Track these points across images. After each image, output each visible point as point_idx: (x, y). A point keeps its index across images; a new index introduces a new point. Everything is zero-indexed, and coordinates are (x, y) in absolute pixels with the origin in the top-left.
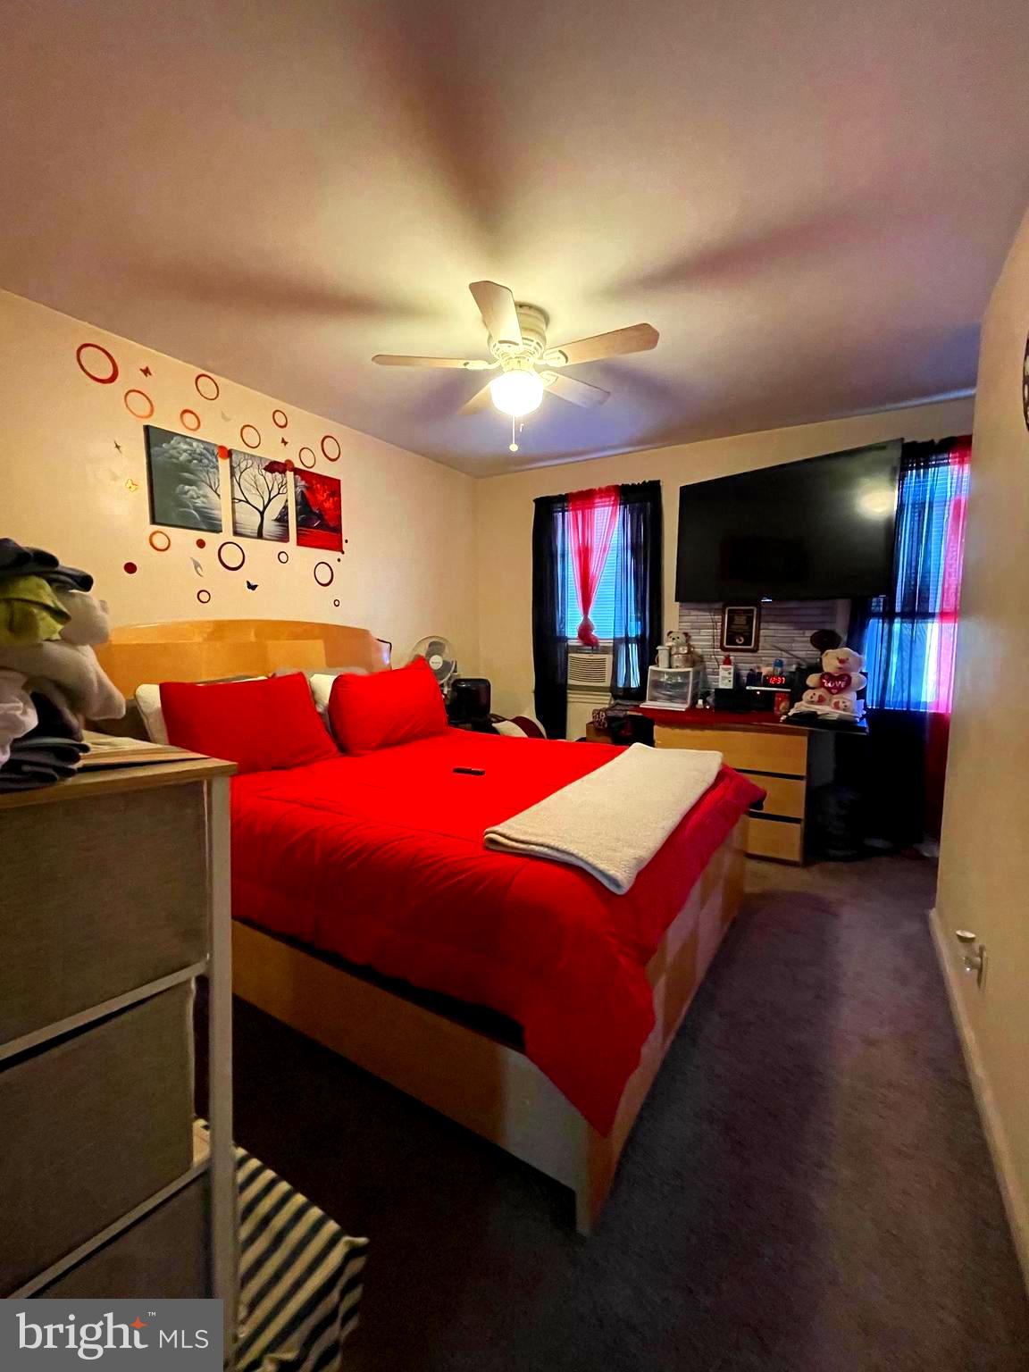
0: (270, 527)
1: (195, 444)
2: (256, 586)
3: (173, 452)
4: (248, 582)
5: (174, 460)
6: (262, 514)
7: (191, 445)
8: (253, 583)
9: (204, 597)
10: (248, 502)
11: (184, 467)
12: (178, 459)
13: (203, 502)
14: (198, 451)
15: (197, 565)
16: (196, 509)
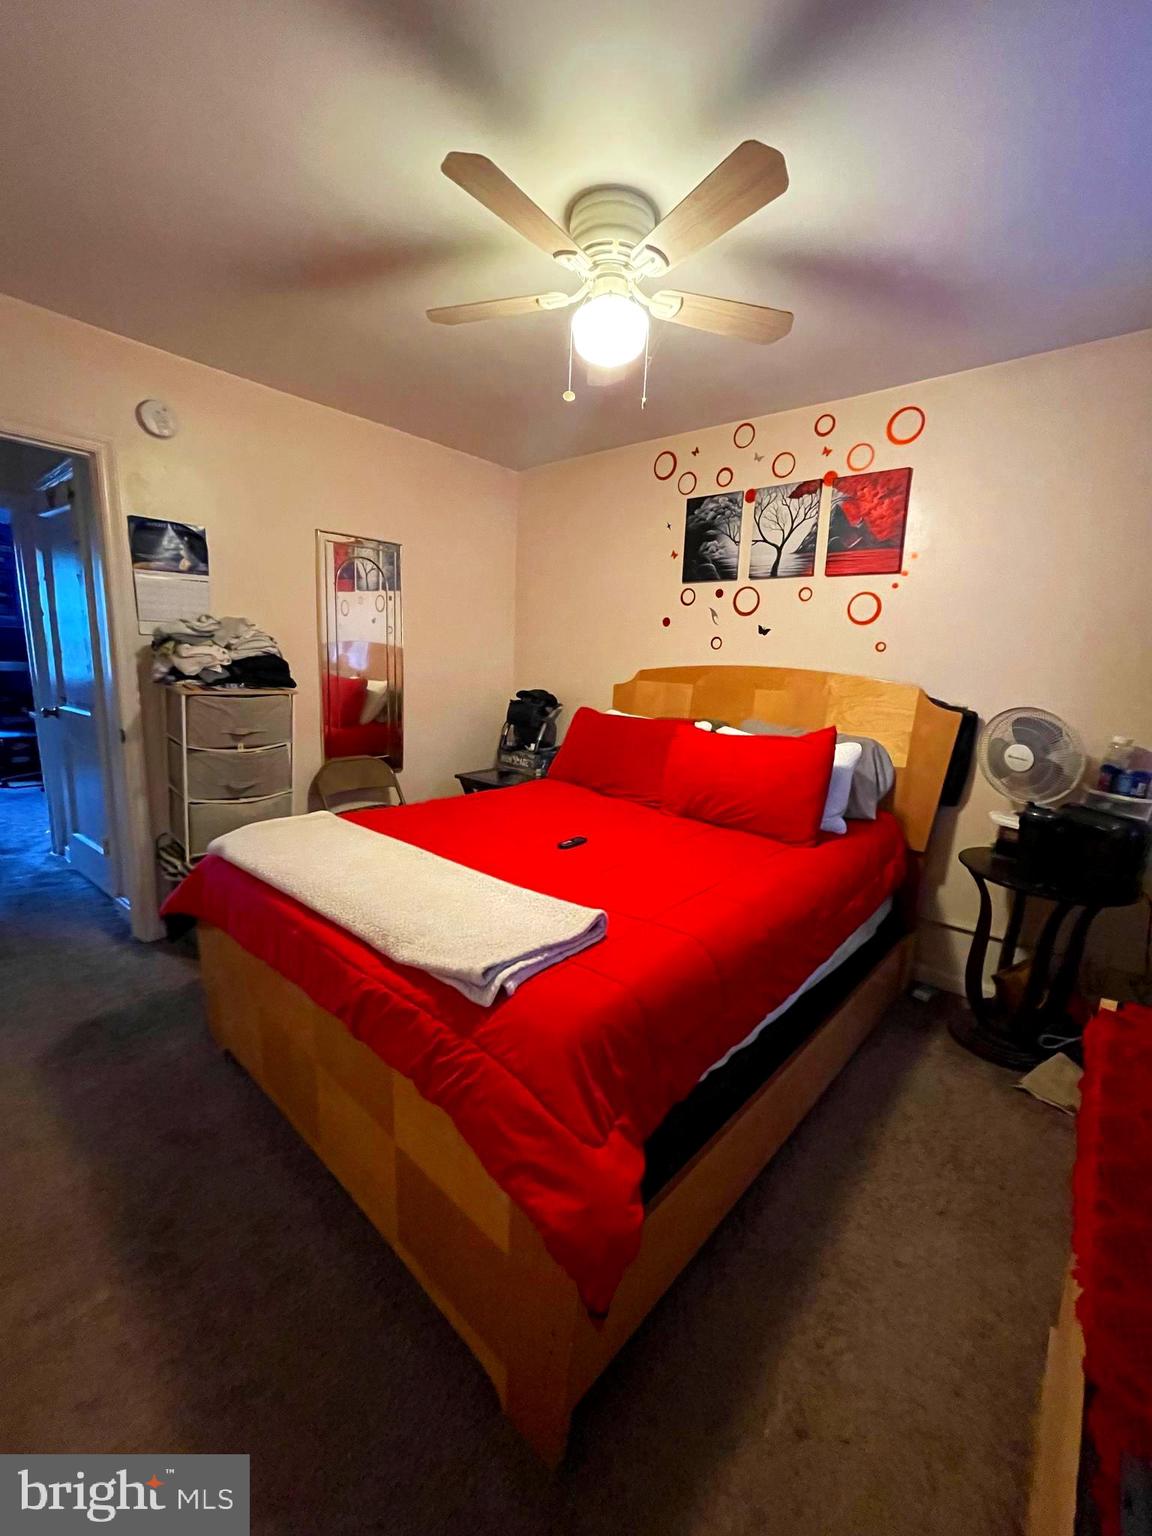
0: (789, 560)
1: (721, 500)
2: (768, 630)
3: (703, 515)
4: (760, 627)
5: (702, 522)
6: (779, 550)
7: (717, 502)
8: (765, 627)
9: (717, 643)
10: (765, 541)
11: (711, 525)
12: (704, 520)
13: (720, 554)
14: (723, 505)
15: (714, 614)
16: (715, 561)
